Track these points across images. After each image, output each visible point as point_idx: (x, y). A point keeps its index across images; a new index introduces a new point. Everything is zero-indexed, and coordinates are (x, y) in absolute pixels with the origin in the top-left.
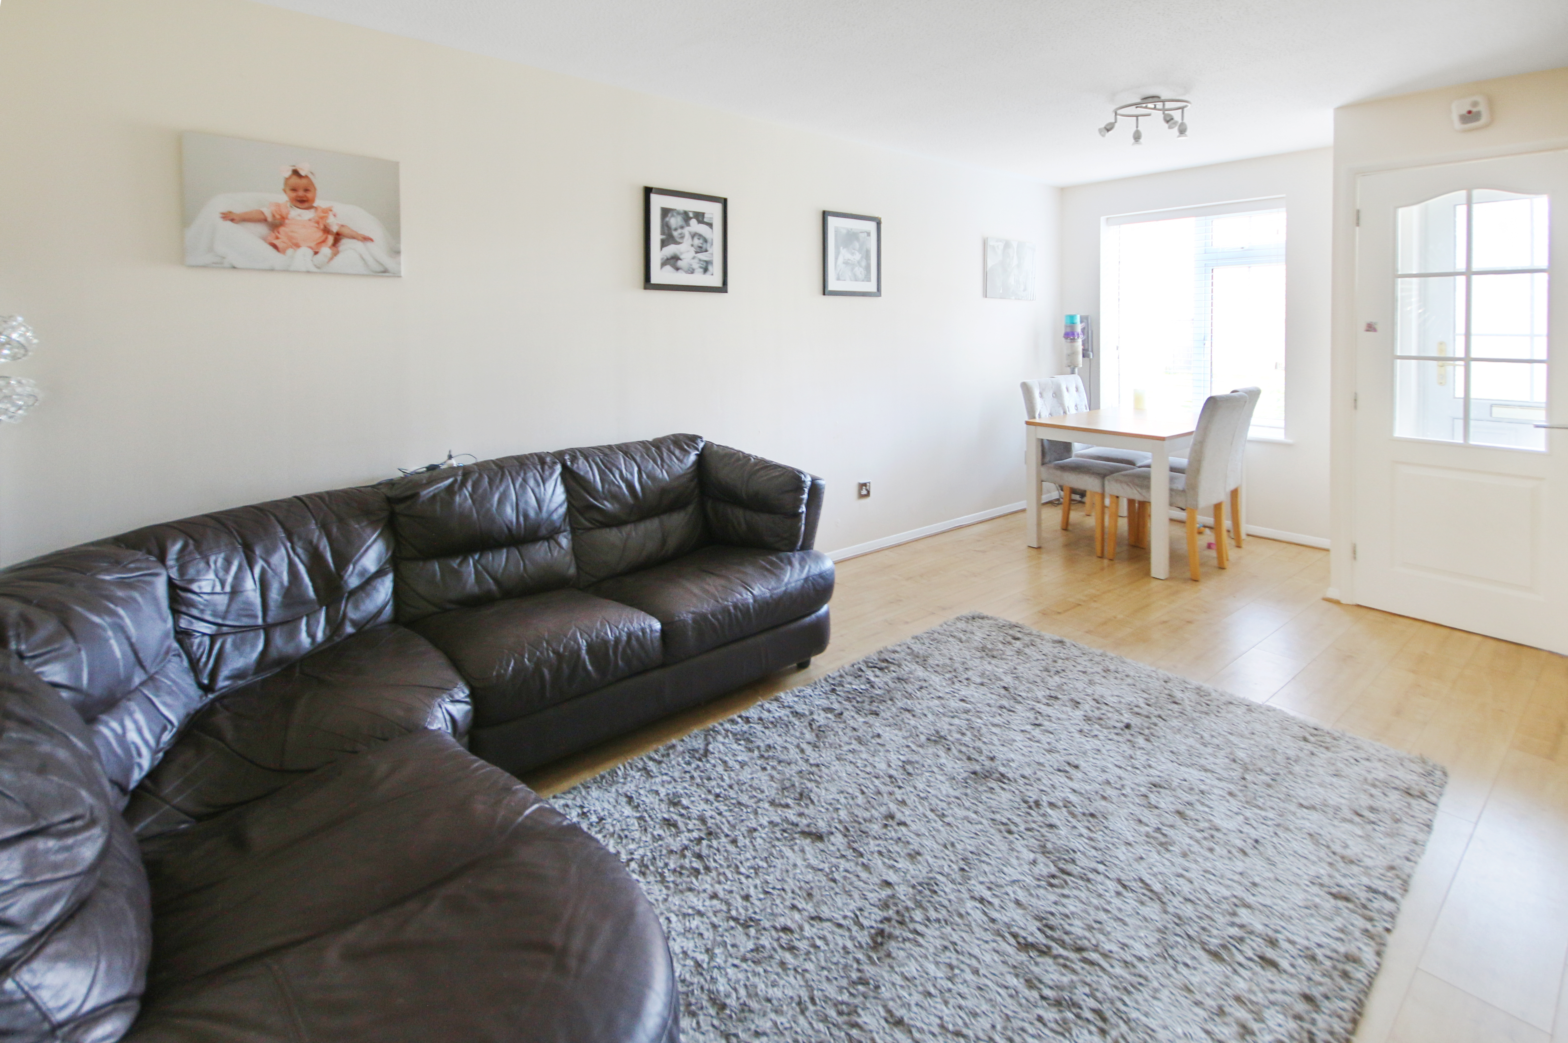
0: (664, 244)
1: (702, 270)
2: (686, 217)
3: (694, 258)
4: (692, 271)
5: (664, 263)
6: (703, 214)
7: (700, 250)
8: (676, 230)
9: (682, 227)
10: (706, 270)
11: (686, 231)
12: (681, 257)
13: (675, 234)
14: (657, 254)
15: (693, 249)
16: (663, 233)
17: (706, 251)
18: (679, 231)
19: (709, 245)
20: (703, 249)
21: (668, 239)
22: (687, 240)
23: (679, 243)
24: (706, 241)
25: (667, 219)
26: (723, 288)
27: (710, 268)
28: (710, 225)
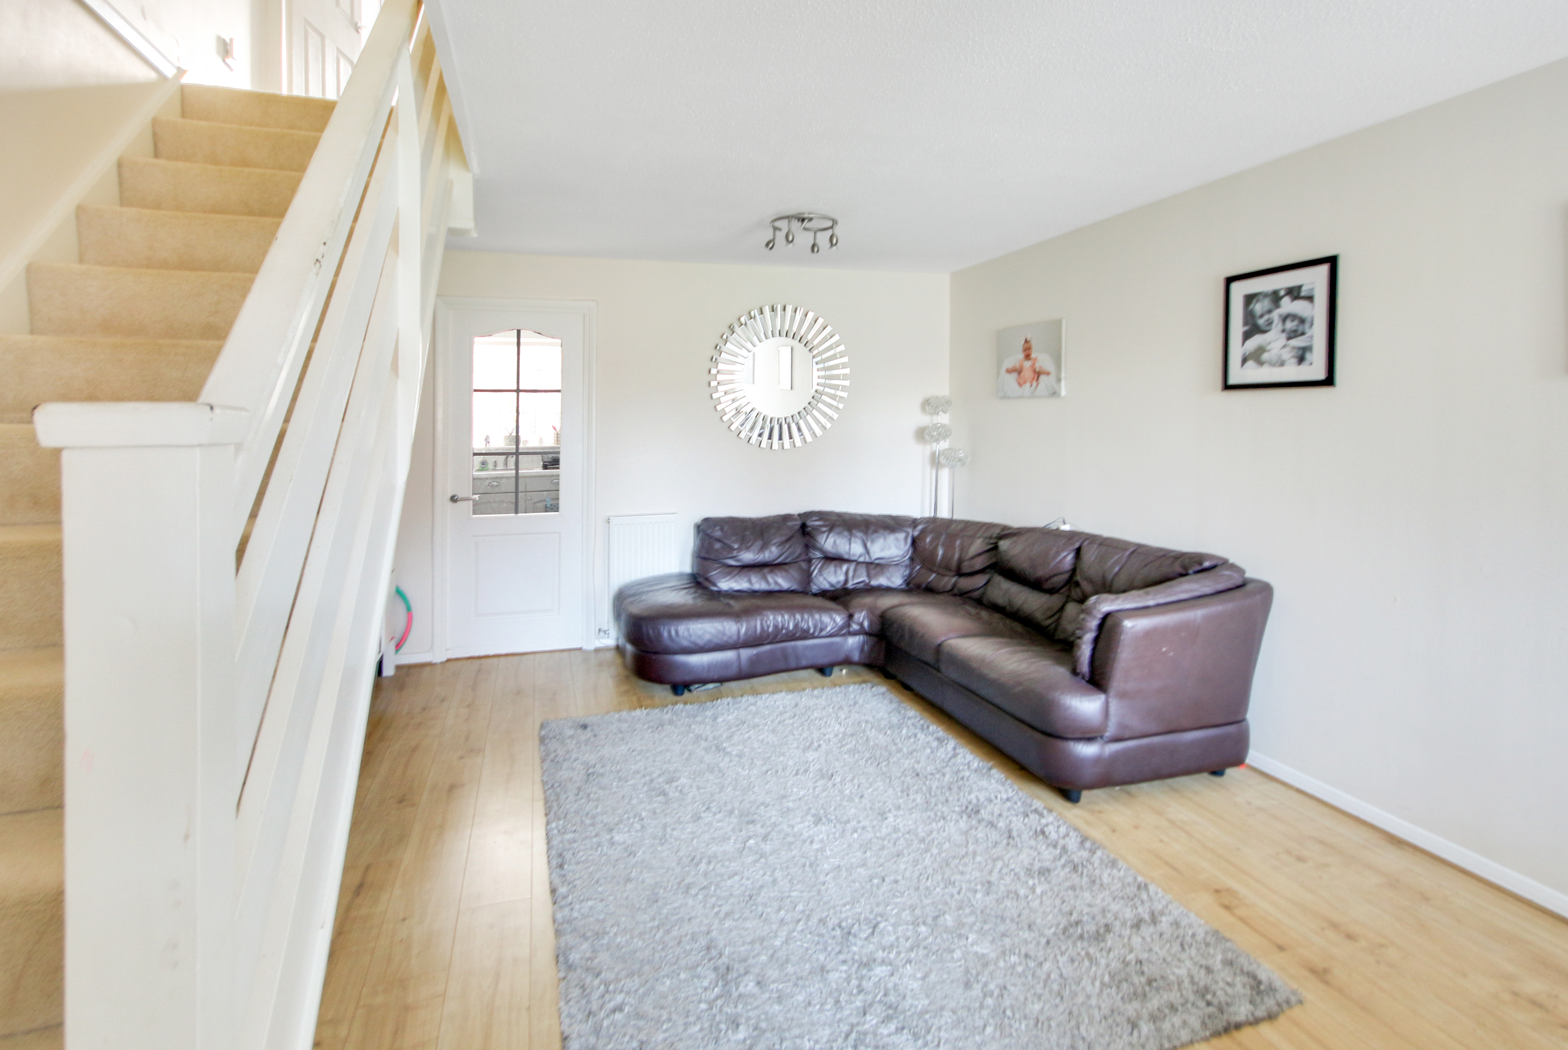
0: (1247, 336)
1: (1295, 361)
2: (1275, 298)
3: (1284, 346)
4: (1282, 364)
5: (1244, 361)
6: (1299, 287)
7: (1293, 335)
8: (1262, 316)
9: (1270, 311)
10: (1301, 359)
11: (1276, 315)
12: (1268, 348)
13: (1261, 322)
14: (1237, 351)
15: (1284, 336)
16: (1245, 323)
17: (1303, 334)
18: (1266, 317)
19: (1307, 325)
20: (1299, 332)
21: (1253, 329)
22: (1277, 326)
23: (1264, 332)
24: (1302, 321)
25: (1251, 306)
26: (1329, 381)
27: (1308, 356)
28: (1310, 298)
